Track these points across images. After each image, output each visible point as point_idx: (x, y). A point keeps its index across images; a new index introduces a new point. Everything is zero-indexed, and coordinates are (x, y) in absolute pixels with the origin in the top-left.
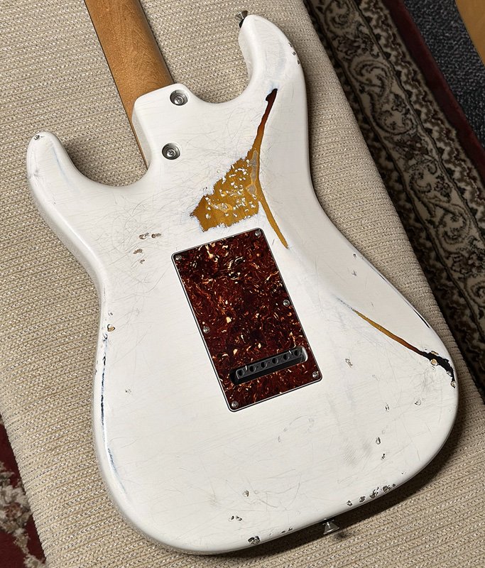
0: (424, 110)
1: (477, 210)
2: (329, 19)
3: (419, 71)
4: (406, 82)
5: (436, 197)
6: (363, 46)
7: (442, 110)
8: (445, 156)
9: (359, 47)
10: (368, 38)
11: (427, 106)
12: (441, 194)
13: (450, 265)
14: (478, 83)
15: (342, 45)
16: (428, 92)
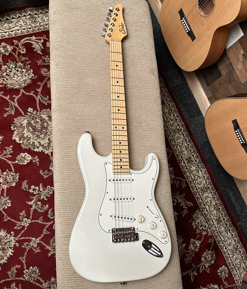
0: (192, 150)
1: (205, 176)
2: (169, 124)
3: (191, 139)
4: (188, 142)
5: (195, 173)
6: (177, 132)
7: (197, 150)
8: (197, 162)
9: (176, 132)
10: (179, 130)
11: (193, 149)
12: (197, 172)
13: (199, 191)
14: (204, 142)
15: (172, 132)
16: (193, 145)
